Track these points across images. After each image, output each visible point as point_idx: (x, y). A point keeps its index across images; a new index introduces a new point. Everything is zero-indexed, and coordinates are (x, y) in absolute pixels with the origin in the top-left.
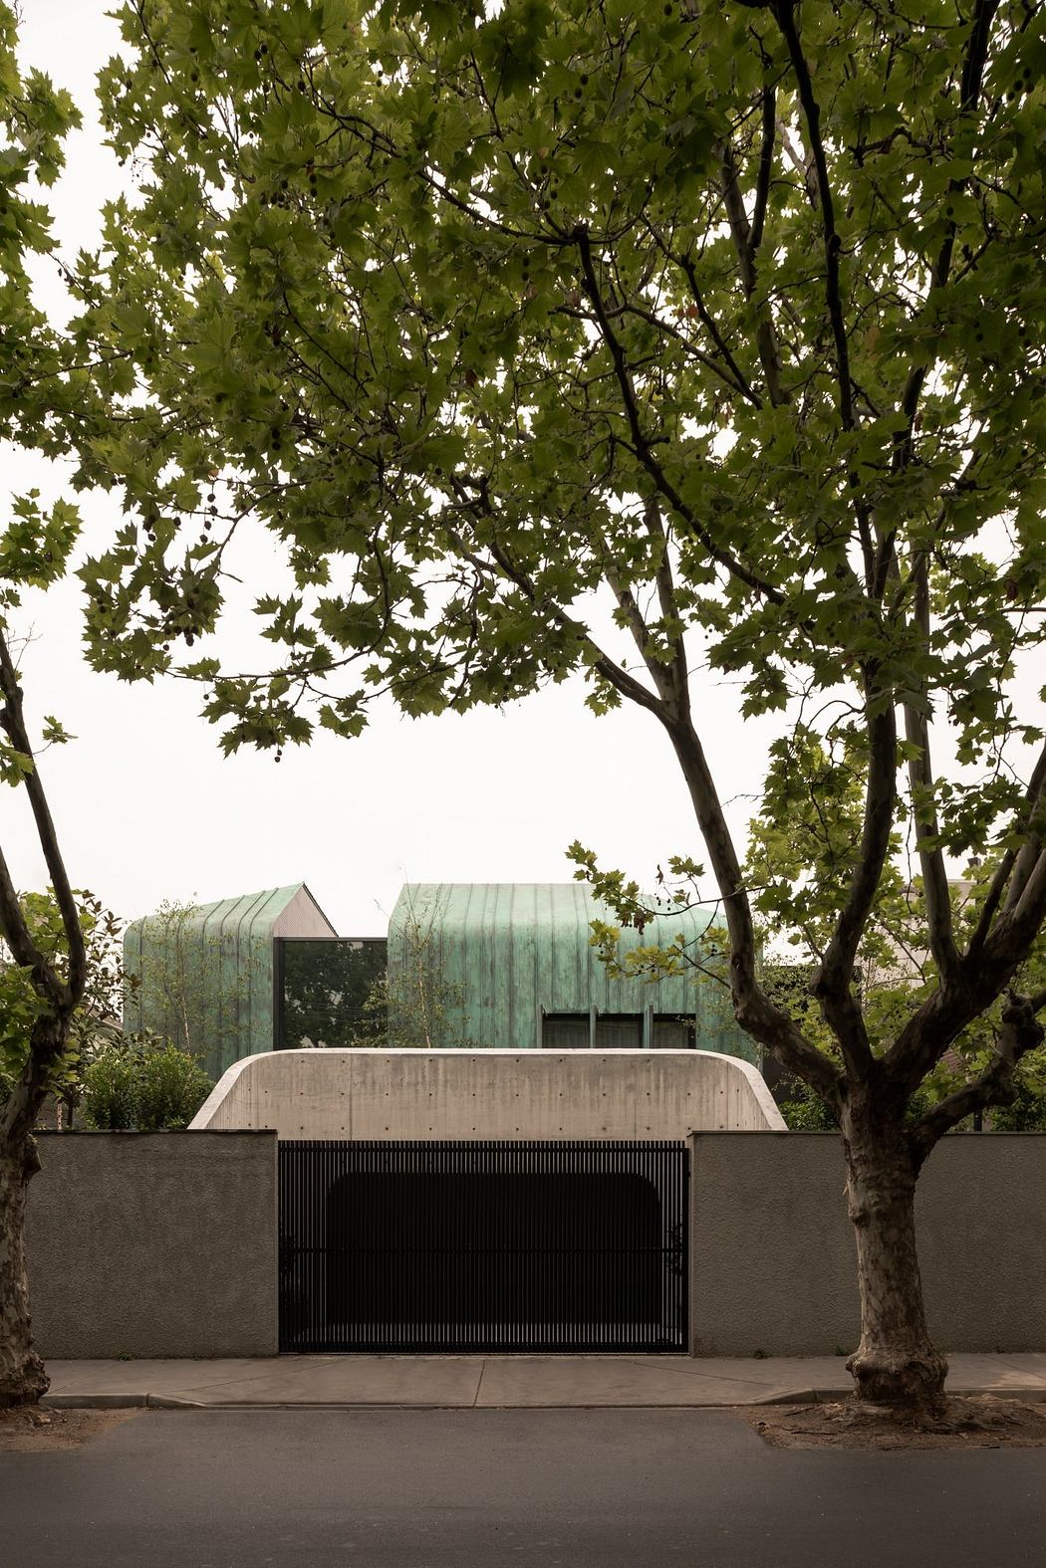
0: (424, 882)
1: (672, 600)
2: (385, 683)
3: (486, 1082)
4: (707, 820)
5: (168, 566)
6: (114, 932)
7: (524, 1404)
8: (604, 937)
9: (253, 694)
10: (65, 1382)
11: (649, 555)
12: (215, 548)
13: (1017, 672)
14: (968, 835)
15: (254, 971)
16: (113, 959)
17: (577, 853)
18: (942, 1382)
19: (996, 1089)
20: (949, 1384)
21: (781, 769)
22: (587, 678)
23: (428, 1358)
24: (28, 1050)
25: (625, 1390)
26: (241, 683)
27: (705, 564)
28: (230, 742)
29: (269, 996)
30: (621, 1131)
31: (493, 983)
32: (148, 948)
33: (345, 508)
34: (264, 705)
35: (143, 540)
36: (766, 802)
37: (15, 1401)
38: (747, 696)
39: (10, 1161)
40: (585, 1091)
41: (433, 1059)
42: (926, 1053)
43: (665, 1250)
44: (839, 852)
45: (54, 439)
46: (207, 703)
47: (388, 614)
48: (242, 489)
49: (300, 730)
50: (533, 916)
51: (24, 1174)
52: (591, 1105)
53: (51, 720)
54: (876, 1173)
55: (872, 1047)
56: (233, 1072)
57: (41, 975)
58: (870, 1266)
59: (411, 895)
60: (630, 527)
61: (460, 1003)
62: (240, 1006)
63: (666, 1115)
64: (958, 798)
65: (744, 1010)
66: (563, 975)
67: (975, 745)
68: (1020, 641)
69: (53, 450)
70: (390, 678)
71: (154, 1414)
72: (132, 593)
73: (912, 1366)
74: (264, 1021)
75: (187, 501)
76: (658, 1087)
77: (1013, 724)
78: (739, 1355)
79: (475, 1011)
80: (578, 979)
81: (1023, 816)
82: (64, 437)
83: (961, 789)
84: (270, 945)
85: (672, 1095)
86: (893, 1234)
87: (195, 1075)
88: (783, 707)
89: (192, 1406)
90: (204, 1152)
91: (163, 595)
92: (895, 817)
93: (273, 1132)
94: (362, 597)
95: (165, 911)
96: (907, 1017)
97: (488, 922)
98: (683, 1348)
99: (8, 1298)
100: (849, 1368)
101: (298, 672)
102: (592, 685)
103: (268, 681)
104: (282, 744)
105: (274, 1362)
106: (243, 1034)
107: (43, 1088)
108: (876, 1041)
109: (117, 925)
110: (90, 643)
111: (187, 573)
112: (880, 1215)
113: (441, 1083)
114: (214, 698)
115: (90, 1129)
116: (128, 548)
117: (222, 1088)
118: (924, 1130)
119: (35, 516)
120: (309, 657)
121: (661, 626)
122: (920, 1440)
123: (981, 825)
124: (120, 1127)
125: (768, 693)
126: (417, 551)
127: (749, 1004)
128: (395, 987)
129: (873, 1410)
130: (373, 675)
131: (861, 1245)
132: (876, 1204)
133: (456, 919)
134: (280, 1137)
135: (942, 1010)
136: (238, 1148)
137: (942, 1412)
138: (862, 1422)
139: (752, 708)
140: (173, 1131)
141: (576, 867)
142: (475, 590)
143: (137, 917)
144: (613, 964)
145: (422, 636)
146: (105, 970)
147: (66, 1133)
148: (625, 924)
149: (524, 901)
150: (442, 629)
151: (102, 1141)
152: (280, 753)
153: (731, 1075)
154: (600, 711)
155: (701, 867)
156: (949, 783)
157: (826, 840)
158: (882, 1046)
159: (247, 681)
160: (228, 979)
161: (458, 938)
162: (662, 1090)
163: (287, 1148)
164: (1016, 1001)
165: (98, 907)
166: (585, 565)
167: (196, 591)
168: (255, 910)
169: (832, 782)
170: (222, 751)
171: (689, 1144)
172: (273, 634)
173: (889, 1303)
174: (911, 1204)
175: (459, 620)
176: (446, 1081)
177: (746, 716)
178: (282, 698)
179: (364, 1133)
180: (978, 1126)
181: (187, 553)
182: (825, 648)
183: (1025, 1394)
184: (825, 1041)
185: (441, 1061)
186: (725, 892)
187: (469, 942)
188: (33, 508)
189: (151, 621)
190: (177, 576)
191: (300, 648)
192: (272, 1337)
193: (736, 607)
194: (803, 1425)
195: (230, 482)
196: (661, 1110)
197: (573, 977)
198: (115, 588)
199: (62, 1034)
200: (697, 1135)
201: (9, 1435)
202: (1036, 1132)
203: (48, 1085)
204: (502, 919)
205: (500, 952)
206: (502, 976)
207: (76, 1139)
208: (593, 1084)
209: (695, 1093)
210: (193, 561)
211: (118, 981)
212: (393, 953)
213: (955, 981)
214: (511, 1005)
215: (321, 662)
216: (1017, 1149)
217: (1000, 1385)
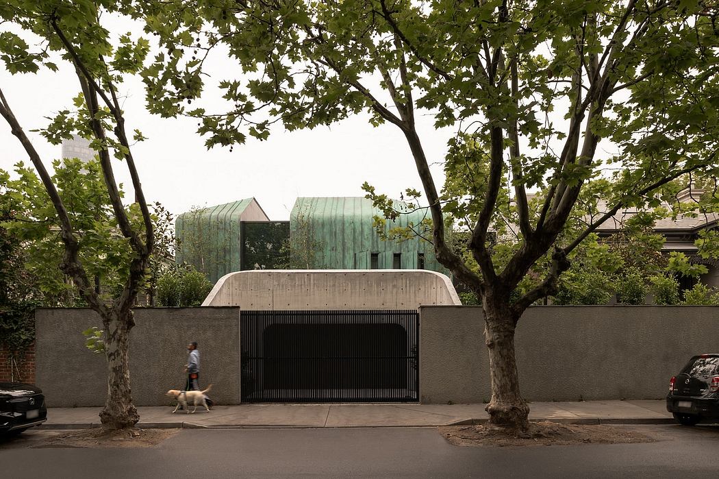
0: (306, 197)
1: (406, 78)
2: (279, 115)
3: (332, 284)
4: (422, 172)
5: (179, 69)
6: (170, 220)
7: (347, 426)
8: (379, 223)
9: (219, 123)
10: (147, 417)
11: (396, 58)
12: (199, 62)
13: (554, 108)
14: (535, 179)
15: (232, 236)
16: (169, 232)
17: (366, 187)
18: (526, 416)
19: (548, 289)
20: (530, 416)
21: (452, 151)
22: (369, 112)
23: (305, 405)
24: (129, 274)
25: (390, 419)
26: (214, 118)
27: (418, 63)
28: (210, 144)
29: (239, 246)
30: (391, 306)
31: (335, 241)
32: (186, 226)
33: (258, 42)
34: (224, 128)
35: (167, 59)
36: (446, 166)
37: (124, 426)
38: (437, 119)
39: (122, 322)
40: (375, 288)
41: (309, 274)
42: (519, 273)
43: (409, 358)
44: (478, 187)
45: (136, 11)
46: (199, 127)
47: (278, 87)
48: (212, 35)
49: (241, 138)
50: (353, 211)
51: (128, 327)
52: (377, 293)
53: (137, 131)
54: (497, 325)
55: (495, 270)
56: (222, 280)
57: (134, 241)
58: (495, 366)
59: (300, 202)
60: (387, 46)
61: (321, 249)
62: (226, 251)
63: (410, 298)
64: (530, 163)
65: (440, 254)
66: (366, 237)
67: (537, 140)
68: (555, 95)
69: (135, 16)
70: (281, 114)
71: (187, 431)
72: (164, 81)
73: (513, 409)
74: (236, 258)
75: (188, 41)
76: (406, 286)
77: (553, 131)
78: (441, 403)
79: (328, 253)
80: (373, 239)
81: (558, 171)
82: (140, 10)
83: (531, 159)
84: (239, 225)
85: (413, 289)
86: (505, 351)
87: (206, 282)
88: (453, 124)
89: (202, 427)
90: (208, 316)
91: (177, 83)
92: (503, 171)
93: (239, 307)
94: (268, 80)
95: (193, 210)
96: (510, 257)
97: (333, 214)
98: (417, 400)
99: (121, 381)
100: (486, 410)
101: (239, 113)
102: (371, 115)
103: (226, 117)
104: (233, 144)
105: (239, 407)
106: (227, 263)
107: (135, 290)
108: (497, 267)
109: (171, 217)
110: (148, 102)
111: (187, 73)
112: (500, 344)
113: (312, 285)
114: (202, 125)
115: (159, 306)
116: (160, 63)
117: (217, 288)
118: (518, 307)
119: (129, 43)
120: (244, 106)
121: (401, 88)
122: (516, 442)
123: (540, 174)
124: (172, 305)
125: (446, 118)
126: (293, 58)
127: (442, 252)
128: (294, 243)
129: (497, 429)
130: (274, 112)
131: (491, 357)
132: (497, 338)
133: (320, 213)
134: (241, 309)
135: (525, 254)
136: (223, 314)
137: (527, 429)
138: (492, 434)
139: (439, 125)
140: (195, 307)
141: (365, 193)
142: (316, 76)
143: (181, 213)
144: (382, 234)
145: (294, 96)
146: (166, 237)
147: (148, 308)
148: (387, 218)
149: (349, 205)
150: (303, 92)
151: (164, 312)
152: (232, 148)
153: (438, 280)
154: (375, 125)
155: (419, 193)
156: (526, 157)
157: (473, 181)
158: (500, 270)
159: (217, 117)
160: (221, 240)
161: (320, 221)
162: (408, 288)
163: (244, 314)
164: (558, 250)
165: (162, 209)
166: (368, 63)
167: (190, 81)
168: (233, 209)
169: (475, 156)
170: (206, 147)
171: (419, 311)
172: (228, 97)
173: (503, 382)
174: (513, 338)
175: (310, 89)
176: (314, 284)
177: (437, 128)
178: (232, 124)
179: (279, 307)
180: (546, 303)
181: (187, 65)
182: (470, 99)
183: (564, 421)
184: (476, 268)
185: (312, 275)
186: (431, 204)
187: (325, 223)
188: (128, 40)
189: (172, 94)
190: (183, 75)
191: (239, 103)
192: (238, 396)
193: (433, 81)
194: (466, 435)
195: (206, 33)
196: (408, 296)
197: (370, 237)
198: (156, 80)
199: (144, 267)
200: (422, 307)
201: (122, 441)
202: (570, 305)
203: (137, 289)
204: (340, 213)
205: (339, 227)
206: (339, 237)
207: (153, 311)
208: (378, 284)
209: (423, 289)
210: (189, 68)
211: (172, 241)
212: (292, 229)
213: (530, 242)
214: (343, 251)
215: (249, 108)
216: (562, 313)
217: (553, 416)
